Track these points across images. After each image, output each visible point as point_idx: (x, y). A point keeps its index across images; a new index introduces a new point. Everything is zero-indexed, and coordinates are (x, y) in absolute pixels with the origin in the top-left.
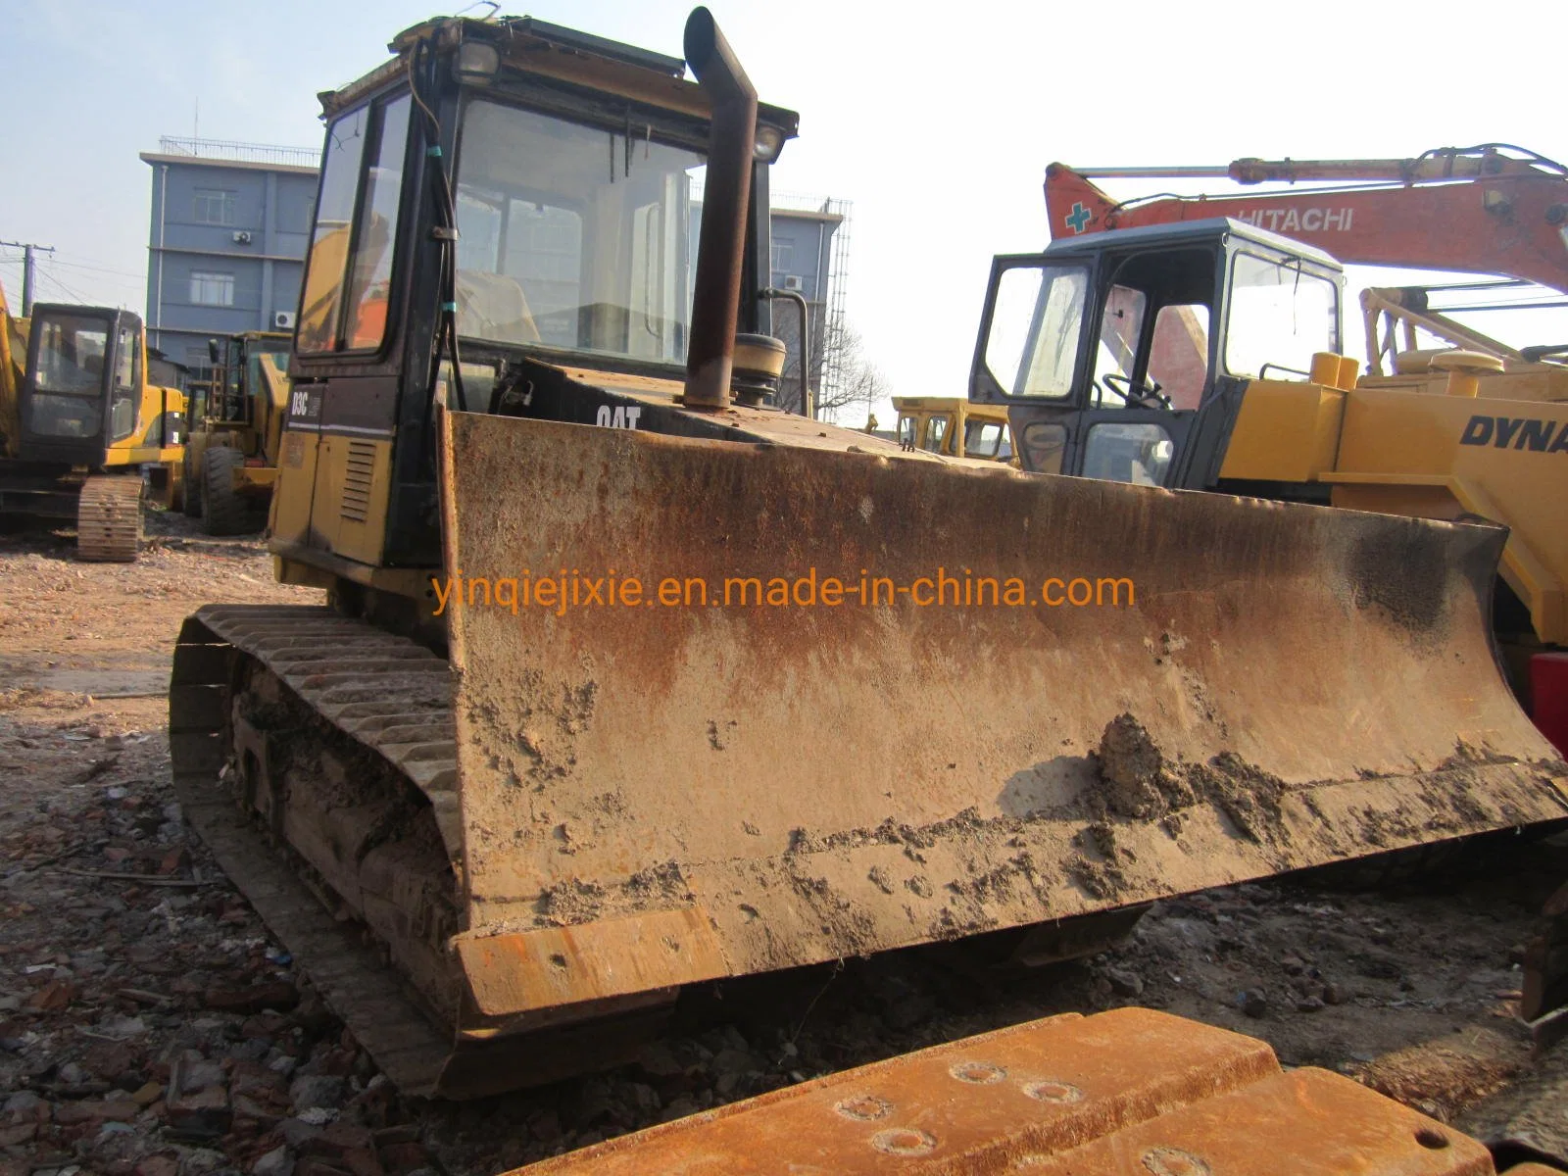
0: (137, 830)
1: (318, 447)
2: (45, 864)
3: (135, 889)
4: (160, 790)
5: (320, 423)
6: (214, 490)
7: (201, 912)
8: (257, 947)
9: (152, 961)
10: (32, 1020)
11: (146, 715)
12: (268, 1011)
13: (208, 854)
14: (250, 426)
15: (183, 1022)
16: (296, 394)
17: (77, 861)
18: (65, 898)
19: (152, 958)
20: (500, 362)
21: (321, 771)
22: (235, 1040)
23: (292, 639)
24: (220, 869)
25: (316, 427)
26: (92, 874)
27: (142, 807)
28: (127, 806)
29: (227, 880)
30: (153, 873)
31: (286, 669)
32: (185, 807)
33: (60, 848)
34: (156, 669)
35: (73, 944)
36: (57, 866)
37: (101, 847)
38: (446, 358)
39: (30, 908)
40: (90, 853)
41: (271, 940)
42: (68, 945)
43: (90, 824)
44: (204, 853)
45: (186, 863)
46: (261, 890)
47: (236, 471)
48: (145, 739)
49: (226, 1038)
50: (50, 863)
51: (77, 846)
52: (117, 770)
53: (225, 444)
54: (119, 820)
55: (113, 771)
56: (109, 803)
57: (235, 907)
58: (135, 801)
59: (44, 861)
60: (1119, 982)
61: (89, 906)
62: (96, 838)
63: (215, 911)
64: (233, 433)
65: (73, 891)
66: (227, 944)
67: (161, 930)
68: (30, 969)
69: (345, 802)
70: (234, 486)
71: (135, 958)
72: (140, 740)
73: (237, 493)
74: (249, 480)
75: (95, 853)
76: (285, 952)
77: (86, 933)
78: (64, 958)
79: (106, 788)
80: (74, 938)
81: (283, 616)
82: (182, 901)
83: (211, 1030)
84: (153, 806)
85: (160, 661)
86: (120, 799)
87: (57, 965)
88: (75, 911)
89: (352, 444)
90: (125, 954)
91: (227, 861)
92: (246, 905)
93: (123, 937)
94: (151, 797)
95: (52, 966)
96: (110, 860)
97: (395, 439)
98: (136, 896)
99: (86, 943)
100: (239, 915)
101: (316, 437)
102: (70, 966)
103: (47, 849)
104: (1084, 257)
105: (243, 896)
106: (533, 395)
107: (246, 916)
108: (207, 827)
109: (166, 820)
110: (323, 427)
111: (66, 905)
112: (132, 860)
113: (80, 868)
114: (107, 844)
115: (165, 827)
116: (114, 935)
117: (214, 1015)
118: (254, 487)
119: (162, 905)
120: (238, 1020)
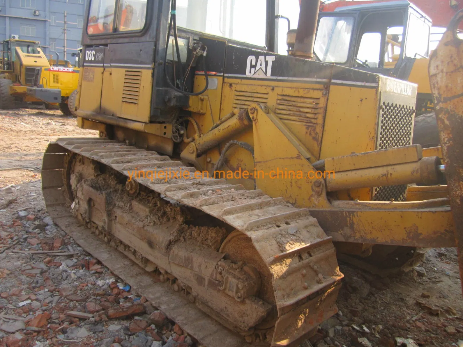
0: (37, 230)
1: (103, 73)
2: (7, 249)
3: (48, 259)
4: (39, 211)
5: (104, 63)
6: (3, 94)
7: (81, 267)
8: (113, 283)
9: (72, 294)
10: (35, 334)
11: (14, 178)
12: (136, 318)
13: (71, 239)
14: (14, 72)
15: (104, 328)
16: (87, 52)
17: (18, 247)
18: (21, 265)
19: (71, 293)
20: (189, 38)
21: (132, 209)
22: (130, 335)
23: (113, 153)
24: (79, 246)
25: (102, 65)
26: (27, 252)
27: (35, 220)
28: (29, 219)
29: (84, 251)
30: (51, 250)
31: (122, 168)
32: (53, 219)
33: (10, 241)
34: (7, 159)
35: (34, 288)
36: (11, 249)
37: (26, 239)
38: (172, 35)
39: (9, 272)
40: (22, 242)
41: (118, 279)
42: (32, 289)
43: (17, 228)
44: (70, 239)
45: (64, 244)
46: (104, 256)
47: (11, 87)
48: (19, 188)
49: (126, 334)
50: (8, 248)
51: (16, 240)
52: (17, 203)
53: (5, 78)
54: (27, 225)
55: (15, 203)
56: (20, 218)
57: (94, 264)
58: (32, 217)
59: (5, 248)
60: (419, 272)
61: (33, 268)
62: (23, 235)
63: (86, 266)
64: (7, 74)
65: (23, 262)
66: (100, 283)
67: (69, 278)
68: (21, 304)
69: (152, 224)
70: (10, 92)
71: (64, 294)
72: (17, 188)
73: (11, 95)
74: (16, 90)
75: (24, 242)
76: (126, 284)
77: (37, 282)
78: (33, 297)
79: (17, 211)
80: (34, 285)
81: (93, 143)
82: (70, 263)
83: (117, 331)
84: (38, 218)
85: (7, 155)
86: (25, 216)
87: (32, 300)
88: (27, 271)
89: (126, 71)
90: (58, 292)
91: (81, 242)
92: (99, 262)
93: (54, 283)
94: (37, 215)
95: (29, 301)
96: (32, 245)
97: (154, 69)
98: (49, 262)
99: (39, 287)
100: (97, 267)
101: (102, 69)
102: (37, 300)
103: (5, 242)
104: (352, 13)
105: (96, 259)
106: (207, 51)
107: (101, 268)
108: (66, 227)
109: (47, 225)
110: (105, 65)
111: (23, 269)
112: (40, 243)
113: (21, 250)
114: (27, 237)
115: (48, 228)
116: (50, 282)
117: (116, 323)
118: (18, 93)
119: (63, 265)
120: (126, 324)
